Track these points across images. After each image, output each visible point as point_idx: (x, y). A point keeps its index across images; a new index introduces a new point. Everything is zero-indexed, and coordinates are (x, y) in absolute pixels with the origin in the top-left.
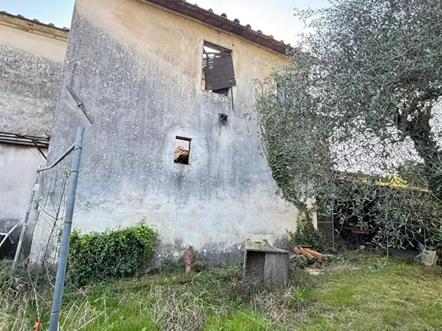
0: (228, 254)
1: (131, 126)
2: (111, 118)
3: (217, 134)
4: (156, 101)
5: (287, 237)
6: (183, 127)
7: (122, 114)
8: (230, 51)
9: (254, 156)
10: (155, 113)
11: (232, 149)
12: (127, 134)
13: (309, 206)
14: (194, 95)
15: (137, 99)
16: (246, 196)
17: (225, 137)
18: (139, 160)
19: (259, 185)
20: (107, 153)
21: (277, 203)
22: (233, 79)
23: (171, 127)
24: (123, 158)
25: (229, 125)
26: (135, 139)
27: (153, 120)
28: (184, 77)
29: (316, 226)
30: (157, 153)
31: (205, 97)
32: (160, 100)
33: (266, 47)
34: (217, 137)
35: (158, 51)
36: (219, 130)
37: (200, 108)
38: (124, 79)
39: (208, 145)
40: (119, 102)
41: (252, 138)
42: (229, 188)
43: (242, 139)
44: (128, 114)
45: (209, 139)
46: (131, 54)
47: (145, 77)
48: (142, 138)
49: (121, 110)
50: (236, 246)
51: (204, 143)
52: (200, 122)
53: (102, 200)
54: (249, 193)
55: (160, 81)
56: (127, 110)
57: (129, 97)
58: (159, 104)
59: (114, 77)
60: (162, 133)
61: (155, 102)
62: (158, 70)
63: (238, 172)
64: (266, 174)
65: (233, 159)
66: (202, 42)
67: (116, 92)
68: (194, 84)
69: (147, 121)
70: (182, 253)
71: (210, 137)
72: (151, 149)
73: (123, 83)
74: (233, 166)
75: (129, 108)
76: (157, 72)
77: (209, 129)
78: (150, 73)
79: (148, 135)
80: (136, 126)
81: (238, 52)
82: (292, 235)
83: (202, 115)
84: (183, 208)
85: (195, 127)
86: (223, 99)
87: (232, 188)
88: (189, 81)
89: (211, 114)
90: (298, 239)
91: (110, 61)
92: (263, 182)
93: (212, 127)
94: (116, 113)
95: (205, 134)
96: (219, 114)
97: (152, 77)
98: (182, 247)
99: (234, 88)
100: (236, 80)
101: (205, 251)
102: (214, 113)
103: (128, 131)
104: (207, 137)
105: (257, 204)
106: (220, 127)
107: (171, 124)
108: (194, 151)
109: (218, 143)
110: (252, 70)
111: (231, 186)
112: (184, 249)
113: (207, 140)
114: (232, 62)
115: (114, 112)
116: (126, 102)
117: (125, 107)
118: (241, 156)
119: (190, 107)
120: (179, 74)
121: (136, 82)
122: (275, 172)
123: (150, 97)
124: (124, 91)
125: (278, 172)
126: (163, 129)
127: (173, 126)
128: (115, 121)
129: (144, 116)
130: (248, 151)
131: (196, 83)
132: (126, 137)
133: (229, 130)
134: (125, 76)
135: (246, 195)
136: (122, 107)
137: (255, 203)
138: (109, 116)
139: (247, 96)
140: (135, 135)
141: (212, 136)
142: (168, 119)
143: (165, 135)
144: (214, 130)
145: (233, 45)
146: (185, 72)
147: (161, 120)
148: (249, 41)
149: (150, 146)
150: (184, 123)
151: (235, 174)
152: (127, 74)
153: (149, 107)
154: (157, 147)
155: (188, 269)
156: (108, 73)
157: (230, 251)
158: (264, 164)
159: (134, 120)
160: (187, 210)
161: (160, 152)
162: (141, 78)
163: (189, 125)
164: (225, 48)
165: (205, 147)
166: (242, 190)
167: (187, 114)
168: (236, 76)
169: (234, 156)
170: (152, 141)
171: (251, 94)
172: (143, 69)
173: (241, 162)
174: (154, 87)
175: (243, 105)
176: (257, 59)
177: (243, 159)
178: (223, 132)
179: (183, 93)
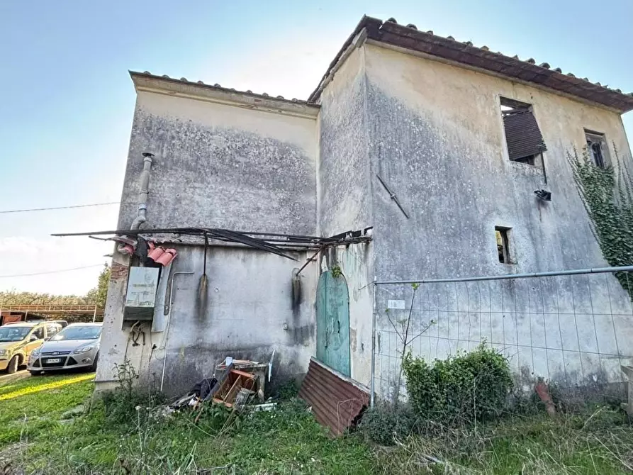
0: (584, 389)
1: (446, 218)
2: (426, 210)
3: (537, 219)
6: (499, 214)
7: (435, 204)
8: (530, 105)
9: (585, 246)
10: (467, 198)
11: (558, 237)
12: (445, 229)
14: (503, 169)
15: (445, 182)
16: (589, 304)
17: (548, 222)
18: (463, 261)
19: (599, 287)
20: (429, 256)
22: (541, 142)
23: (487, 214)
24: (447, 261)
26: (454, 235)
27: (467, 207)
28: (488, 146)
30: (479, 250)
31: (515, 170)
32: (470, 181)
34: (538, 223)
35: (455, 118)
36: (539, 213)
37: (512, 185)
38: (428, 159)
39: (530, 235)
40: (429, 188)
41: (578, 222)
42: (566, 293)
43: (567, 224)
44: (441, 203)
45: (530, 227)
46: (430, 126)
47: (449, 152)
48: (460, 233)
49: (433, 198)
50: (591, 376)
51: (526, 231)
52: (516, 205)
54: (591, 301)
55: (465, 156)
56: (439, 197)
57: (437, 180)
58: (469, 186)
59: (418, 158)
60: (480, 224)
61: (464, 184)
62: (460, 142)
65: (563, 252)
66: (498, 100)
67: (424, 176)
68: (501, 155)
69: (461, 210)
70: (533, 387)
71: (531, 224)
72: (473, 246)
73: (429, 163)
74: (564, 262)
75: (440, 195)
76: (459, 144)
77: (528, 213)
78: (452, 147)
79: (466, 228)
80: (451, 217)
81: (538, 105)
83: (517, 195)
84: (522, 324)
85: (512, 211)
87: (569, 293)
88: (494, 151)
89: (525, 191)
91: (410, 138)
93: (531, 208)
94: (429, 202)
95: (525, 221)
96: (536, 192)
97: (455, 152)
98: (530, 378)
99: (545, 155)
100: (544, 142)
101: (557, 383)
102: (528, 190)
103: (445, 225)
104: (528, 225)
106: (539, 209)
107: (486, 212)
108: (518, 244)
109: (541, 231)
110: (558, 127)
111: (568, 290)
112: (533, 382)
113: (528, 229)
114: (535, 120)
115: (427, 202)
116: (436, 187)
117: (436, 194)
118: (570, 247)
119: (502, 185)
120: (483, 144)
121: (440, 160)
123: (458, 178)
124: (431, 174)
126: (480, 218)
127: (488, 214)
128: (430, 213)
129: (457, 204)
130: (577, 239)
131: (502, 153)
132: (445, 233)
133: (550, 212)
134: (428, 154)
135: (587, 303)
136: (434, 195)
138: (423, 208)
139: (560, 163)
140: (452, 229)
141: (533, 222)
142: (482, 205)
143: (483, 227)
144: (532, 213)
145: (532, 98)
146: (488, 141)
147: (476, 207)
149: (471, 243)
150: (501, 208)
153: (460, 191)
154: (478, 243)
155: (552, 410)
156: (412, 153)
157: (585, 384)
159: (448, 209)
160: (525, 328)
161: (482, 249)
162: (446, 155)
163: (505, 210)
164: (521, 102)
165: (528, 238)
166: (581, 296)
167: (500, 195)
168: (544, 138)
169: (562, 248)
170: (471, 235)
171: (564, 160)
172: (445, 142)
173: (572, 256)
174: (459, 164)
175: (558, 176)
176: (561, 111)
177: (574, 251)
178: (544, 216)
179: (491, 169)
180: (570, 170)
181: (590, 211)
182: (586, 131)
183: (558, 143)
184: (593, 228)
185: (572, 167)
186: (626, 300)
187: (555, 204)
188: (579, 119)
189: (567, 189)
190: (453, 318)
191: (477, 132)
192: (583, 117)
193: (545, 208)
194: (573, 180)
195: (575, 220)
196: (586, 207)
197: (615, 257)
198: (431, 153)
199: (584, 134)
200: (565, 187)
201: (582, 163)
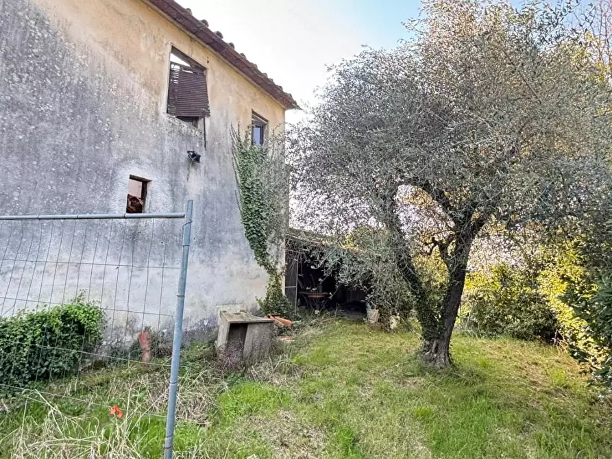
0: (193, 333)
1: (61, 153)
2: (28, 135)
3: (184, 178)
4: (102, 120)
5: (256, 307)
6: (139, 163)
7: (46, 132)
8: (203, 69)
9: (227, 210)
10: (99, 137)
11: (202, 198)
12: (54, 165)
13: (279, 271)
14: (157, 119)
15: (71, 111)
16: (217, 260)
17: (195, 183)
18: (74, 205)
19: (231, 246)
20: (19, 192)
21: (248, 266)
22: (207, 107)
23: (123, 161)
24: (49, 202)
25: (199, 167)
26: (69, 174)
27: (97, 147)
28: (143, 90)
29: (283, 292)
30: (101, 197)
31: (171, 124)
32: (108, 120)
33: (246, 74)
34: (184, 182)
35: (106, 44)
36: (187, 172)
37: (163, 139)
38: (49, 76)
39: (172, 191)
40: (42, 111)
41: (225, 188)
42: (197, 249)
43: (214, 188)
44: (57, 134)
45: (174, 184)
46: (62, 37)
47: (86, 79)
48: (79, 173)
49: (44, 124)
50: (202, 321)
51: (167, 187)
52: (163, 159)
53: (11, 266)
54: (219, 257)
55: (109, 91)
56: (55, 126)
57: (58, 105)
58: (107, 125)
59: (31, 69)
60: (110, 169)
61: (100, 121)
62: (106, 74)
63: (209, 230)
64: (239, 233)
65: (203, 212)
66: (169, 48)
67: (36, 94)
68: (157, 104)
69: (87, 148)
70: (136, 336)
71: (176, 181)
72: (93, 190)
73: (49, 81)
74: (203, 221)
75: (59, 123)
76: (104, 75)
77: (174, 170)
78: (93, 75)
79: (88, 170)
80: (69, 153)
81: (213, 73)
82: (261, 304)
83: (167, 149)
84: (138, 276)
85: (156, 164)
86: (194, 131)
87: (200, 250)
88: (150, 98)
89: (178, 149)
90: (267, 309)
91: (23, 39)
92: (236, 242)
93: (179, 166)
94: (36, 128)
95: (169, 177)
96: (188, 152)
97: (96, 82)
98: (135, 328)
99: (207, 120)
100: (210, 108)
101: (165, 331)
102: (181, 148)
103: (58, 161)
104: (171, 181)
105: (228, 269)
106: (188, 169)
107: (122, 157)
108: (155, 197)
109: (185, 190)
110: (228, 100)
111: (199, 247)
112: (138, 331)
113: (172, 185)
114: (206, 85)
115: (33, 127)
116: (53, 113)
117: (52, 121)
118: (212, 209)
119: (150, 135)
120: (137, 86)
121: (70, 84)
122: (249, 230)
123: (92, 112)
124: (50, 95)
125: (252, 231)
126: (111, 162)
127: (126, 159)
128: (35, 141)
129: (83, 140)
130: (221, 203)
131: (159, 104)
132: (53, 169)
133: (200, 174)
134: (51, 70)
135: (216, 259)
136: (47, 121)
137: (226, 267)
138: (24, 132)
139: (222, 133)
140: (67, 167)
141: (178, 179)
142: (119, 150)
143: (114, 172)
144: (180, 171)
145: (208, 62)
146: (145, 85)
147: (109, 150)
148: (227, 62)
149: (92, 187)
150: (143, 158)
151: (205, 232)
152: (54, 68)
153: (92, 127)
154: (102, 188)
155: (147, 356)
156: (20, 59)
157: (195, 328)
158: (237, 221)
159: (67, 143)
160: (141, 279)
161: (106, 196)
162: (80, 80)
163: (148, 161)
164: (197, 63)
165: (169, 193)
166: (212, 252)
167: (145, 145)
168: (210, 104)
169: (204, 208)
170: (95, 178)
171: (226, 131)
172: (82, 66)
173: (213, 217)
174: (99, 97)
175: (217, 143)
176: (234, 87)
177: (215, 213)
178: (192, 176)
179: (141, 114)
180: (230, 142)
181: (239, 181)
182: (253, 112)
183: (225, 115)
184: (238, 196)
185: (232, 139)
186: (251, 257)
187: (207, 168)
188: (249, 100)
189: (222, 157)
190: (40, 268)
191: (133, 70)
192: (253, 100)
193: (196, 169)
194: (230, 151)
195: (223, 186)
196: (236, 177)
197: (249, 223)
198: (57, 71)
199: (250, 114)
200: (221, 154)
201: (243, 139)
